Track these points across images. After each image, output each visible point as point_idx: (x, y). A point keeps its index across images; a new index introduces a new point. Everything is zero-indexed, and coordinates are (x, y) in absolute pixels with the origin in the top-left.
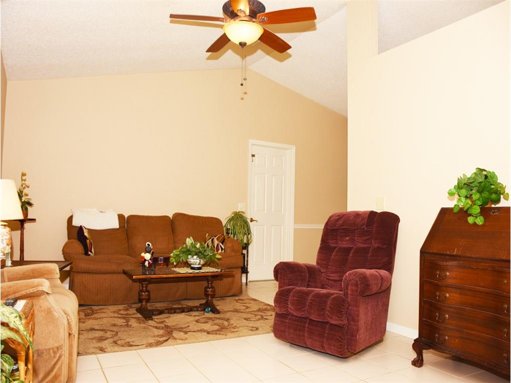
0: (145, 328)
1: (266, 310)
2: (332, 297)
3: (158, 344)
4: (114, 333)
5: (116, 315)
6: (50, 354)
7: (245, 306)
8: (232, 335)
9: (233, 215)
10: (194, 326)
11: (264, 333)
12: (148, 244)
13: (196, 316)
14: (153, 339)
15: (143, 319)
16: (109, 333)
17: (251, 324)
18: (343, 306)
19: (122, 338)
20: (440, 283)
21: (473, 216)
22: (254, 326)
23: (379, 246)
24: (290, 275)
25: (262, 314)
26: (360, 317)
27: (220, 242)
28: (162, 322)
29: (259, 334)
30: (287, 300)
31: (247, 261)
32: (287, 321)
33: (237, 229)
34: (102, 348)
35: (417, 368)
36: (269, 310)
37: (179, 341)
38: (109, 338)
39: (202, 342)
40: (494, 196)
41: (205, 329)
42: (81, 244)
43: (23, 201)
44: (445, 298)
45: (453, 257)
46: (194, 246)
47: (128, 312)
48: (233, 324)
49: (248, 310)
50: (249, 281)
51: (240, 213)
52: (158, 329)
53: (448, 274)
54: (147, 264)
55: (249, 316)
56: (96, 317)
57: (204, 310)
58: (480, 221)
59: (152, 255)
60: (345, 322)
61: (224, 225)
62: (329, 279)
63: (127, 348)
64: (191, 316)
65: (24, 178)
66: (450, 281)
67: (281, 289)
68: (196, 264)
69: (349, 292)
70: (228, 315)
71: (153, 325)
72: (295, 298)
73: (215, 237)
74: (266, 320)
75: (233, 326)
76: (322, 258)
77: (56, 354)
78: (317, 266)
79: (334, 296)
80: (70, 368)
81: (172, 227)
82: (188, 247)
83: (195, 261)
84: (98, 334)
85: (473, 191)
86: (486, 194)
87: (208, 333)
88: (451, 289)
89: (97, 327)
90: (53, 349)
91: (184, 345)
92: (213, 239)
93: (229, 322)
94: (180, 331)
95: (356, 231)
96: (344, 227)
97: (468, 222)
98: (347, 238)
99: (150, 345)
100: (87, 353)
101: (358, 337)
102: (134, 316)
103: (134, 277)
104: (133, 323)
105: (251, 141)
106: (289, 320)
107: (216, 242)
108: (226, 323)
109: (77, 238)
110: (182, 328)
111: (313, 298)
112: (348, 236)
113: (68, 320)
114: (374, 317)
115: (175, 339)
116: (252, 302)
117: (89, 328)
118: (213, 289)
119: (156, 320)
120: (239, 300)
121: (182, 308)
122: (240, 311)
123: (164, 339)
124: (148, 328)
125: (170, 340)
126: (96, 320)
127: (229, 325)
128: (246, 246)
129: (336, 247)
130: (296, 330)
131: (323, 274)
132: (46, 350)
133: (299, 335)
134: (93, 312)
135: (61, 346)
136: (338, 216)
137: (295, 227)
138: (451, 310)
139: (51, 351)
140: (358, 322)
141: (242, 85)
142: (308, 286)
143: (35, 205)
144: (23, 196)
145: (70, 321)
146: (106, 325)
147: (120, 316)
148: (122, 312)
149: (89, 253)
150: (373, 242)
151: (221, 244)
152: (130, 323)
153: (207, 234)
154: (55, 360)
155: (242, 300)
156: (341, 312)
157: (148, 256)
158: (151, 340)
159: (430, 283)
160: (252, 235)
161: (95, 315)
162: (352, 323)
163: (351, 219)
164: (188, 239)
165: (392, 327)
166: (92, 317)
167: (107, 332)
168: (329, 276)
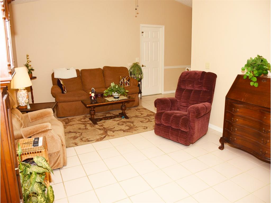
0: (94, 130)
1: (151, 115)
2: (182, 118)
3: (101, 139)
4: (80, 134)
5: (80, 122)
6: (55, 155)
7: (140, 113)
8: (135, 132)
9: (133, 65)
10: (117, 128)
11: (150, 130)
12: (93, 89)
13: (117, 121)
14: (99, 136)
15: (93, 124)
16: (78, 134)
17: (144, 125)
18: (188, 123)
19: (84, 137)
20: (234, 114)
21: (253, 82)
22: (145, 126)
23: (206, 90)
24: (162, 106)
25: (149, 118)
26: (195, 128)
27: (127, 80)
28: (102, 126)
29: (147, 131)
30: (161, 118)
31: (141, 87)
32: (161, 127)
33: (136, 72)
34: (76, 143)
35: (221, 150)
36: (152, 116)
37: (111, 137)
38: (78, 137)
39: (121, 137)
40: (265, 72)
41: (122, 129)
42: (60, 88)
43: (29, 69)
44: (236, 121)
45: (241, 103)
46: (114, 87)
47: (85, 120)
48: (135, 125)
49: (142, 116)
50: (142, 96)
51: (137, 64)
52: (101, 130)
53: (238, 110)
54: (93, 98)
55: (143, 119)
56: (71, 124)
57: (121, 117)
58: (256, 85)
59: (95, 93)
60: (188, 130)
61: (129, 70)
62: (181, 105)
63: (87, 142)
64: (115, 121)
65: (28, 57)
66: (239, 114)
67: (158, 112)
68: (116, 96)
69: (191, 116)
70: (133, 119)
71: (97, 128)
72: (165, 117)
73: (125, 78)
74: (151, 122)
75: (135, 126)
76: (178, 94)
77: (58, 154)
78: (175, 98)
79: (184, 117)
80: (64, 159)
81: (103, 74)
82: (112, 88)
83: (116, 95)
84: (73, 135)
85: (254, 69)
86: (261, 71)
87: (124, 131)
88: (239, 117)
89: (72, 131)
90: (56, 152)
91: (113, 139)
92: (124, 79)
93: (133, 124)
94: (111, 131)
95: (195, 82)
96: (189, 80)
97: (250, 85)
98: (190, 85)
99: (98, 140)
100: (69, 147)
101: (194, 136)
102: (88, 122)
103: (87, 106)
104: (88, 126)
105: (141, 25)
106: (162, 127)
107: (125, 81)
108: (132, 125)
109: (57, 84)
110: (111, 129)
111: (173, 118)
112: (191, 84)
113: (61, 139)
114: (202, 125)
115: (109, 136)
116: (144, 110)
117: (68, 131)
118: (125, 107)
119: (99, 124)
120: (138, 109)
121: (110, 116)
122: (138, 117)
123: (104, 136)
124: (96, 130)
125: (106, 136)
126: (71, 126)
127: (133, 126)
128: (140, 80)
129: (185, 89)
130: (165, 132)
131: (178, 103)
132: (53, 153)
133: (167, 135)
134: (69, 121)
135: (59, 151)
136: (186, 73)
137: (165, 68)
138: (238, 127)
139: (55, 153)
140: (194, 130)
141: (136, 9)
142: (171, 110)
143: (35, 70)
144: (29, 67)
145: (62, 139)
146: (76, 129)
147: (82, 123)
148: (83, 120)
149: (64, 92)
150: (203, 87)
151: (128, 81)
152: (87, 127)
153: (121, 76)
154: (58, 157)
155: (139, 109)
156: (187, 126)
157: (93, 95)
158: (98, 137)
159: (229, 113)
160: (143, 75)
161: (70, 123)
162: (192, 130)
163: (193, 75)
164: (112, 84)
165: (211, 126)
166: (69, 124)
167: (77, 134)
168: (181, 104)
